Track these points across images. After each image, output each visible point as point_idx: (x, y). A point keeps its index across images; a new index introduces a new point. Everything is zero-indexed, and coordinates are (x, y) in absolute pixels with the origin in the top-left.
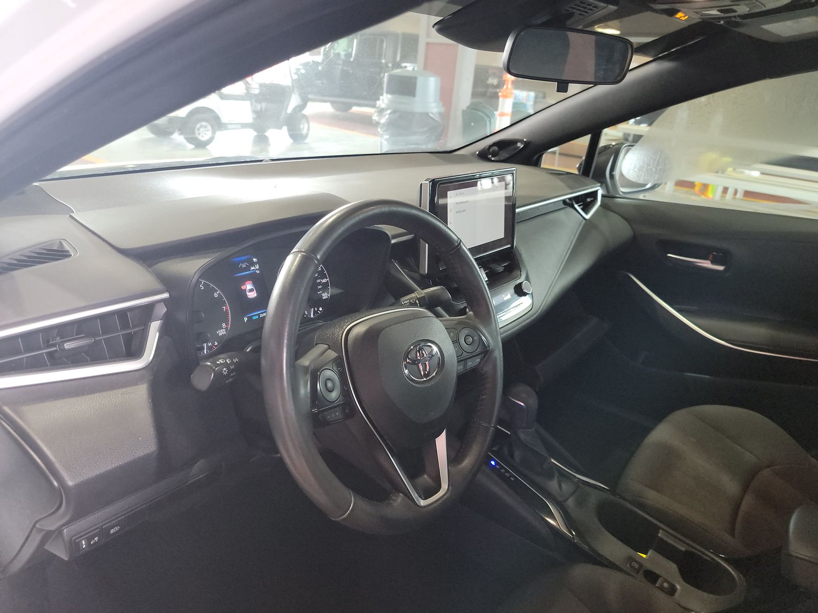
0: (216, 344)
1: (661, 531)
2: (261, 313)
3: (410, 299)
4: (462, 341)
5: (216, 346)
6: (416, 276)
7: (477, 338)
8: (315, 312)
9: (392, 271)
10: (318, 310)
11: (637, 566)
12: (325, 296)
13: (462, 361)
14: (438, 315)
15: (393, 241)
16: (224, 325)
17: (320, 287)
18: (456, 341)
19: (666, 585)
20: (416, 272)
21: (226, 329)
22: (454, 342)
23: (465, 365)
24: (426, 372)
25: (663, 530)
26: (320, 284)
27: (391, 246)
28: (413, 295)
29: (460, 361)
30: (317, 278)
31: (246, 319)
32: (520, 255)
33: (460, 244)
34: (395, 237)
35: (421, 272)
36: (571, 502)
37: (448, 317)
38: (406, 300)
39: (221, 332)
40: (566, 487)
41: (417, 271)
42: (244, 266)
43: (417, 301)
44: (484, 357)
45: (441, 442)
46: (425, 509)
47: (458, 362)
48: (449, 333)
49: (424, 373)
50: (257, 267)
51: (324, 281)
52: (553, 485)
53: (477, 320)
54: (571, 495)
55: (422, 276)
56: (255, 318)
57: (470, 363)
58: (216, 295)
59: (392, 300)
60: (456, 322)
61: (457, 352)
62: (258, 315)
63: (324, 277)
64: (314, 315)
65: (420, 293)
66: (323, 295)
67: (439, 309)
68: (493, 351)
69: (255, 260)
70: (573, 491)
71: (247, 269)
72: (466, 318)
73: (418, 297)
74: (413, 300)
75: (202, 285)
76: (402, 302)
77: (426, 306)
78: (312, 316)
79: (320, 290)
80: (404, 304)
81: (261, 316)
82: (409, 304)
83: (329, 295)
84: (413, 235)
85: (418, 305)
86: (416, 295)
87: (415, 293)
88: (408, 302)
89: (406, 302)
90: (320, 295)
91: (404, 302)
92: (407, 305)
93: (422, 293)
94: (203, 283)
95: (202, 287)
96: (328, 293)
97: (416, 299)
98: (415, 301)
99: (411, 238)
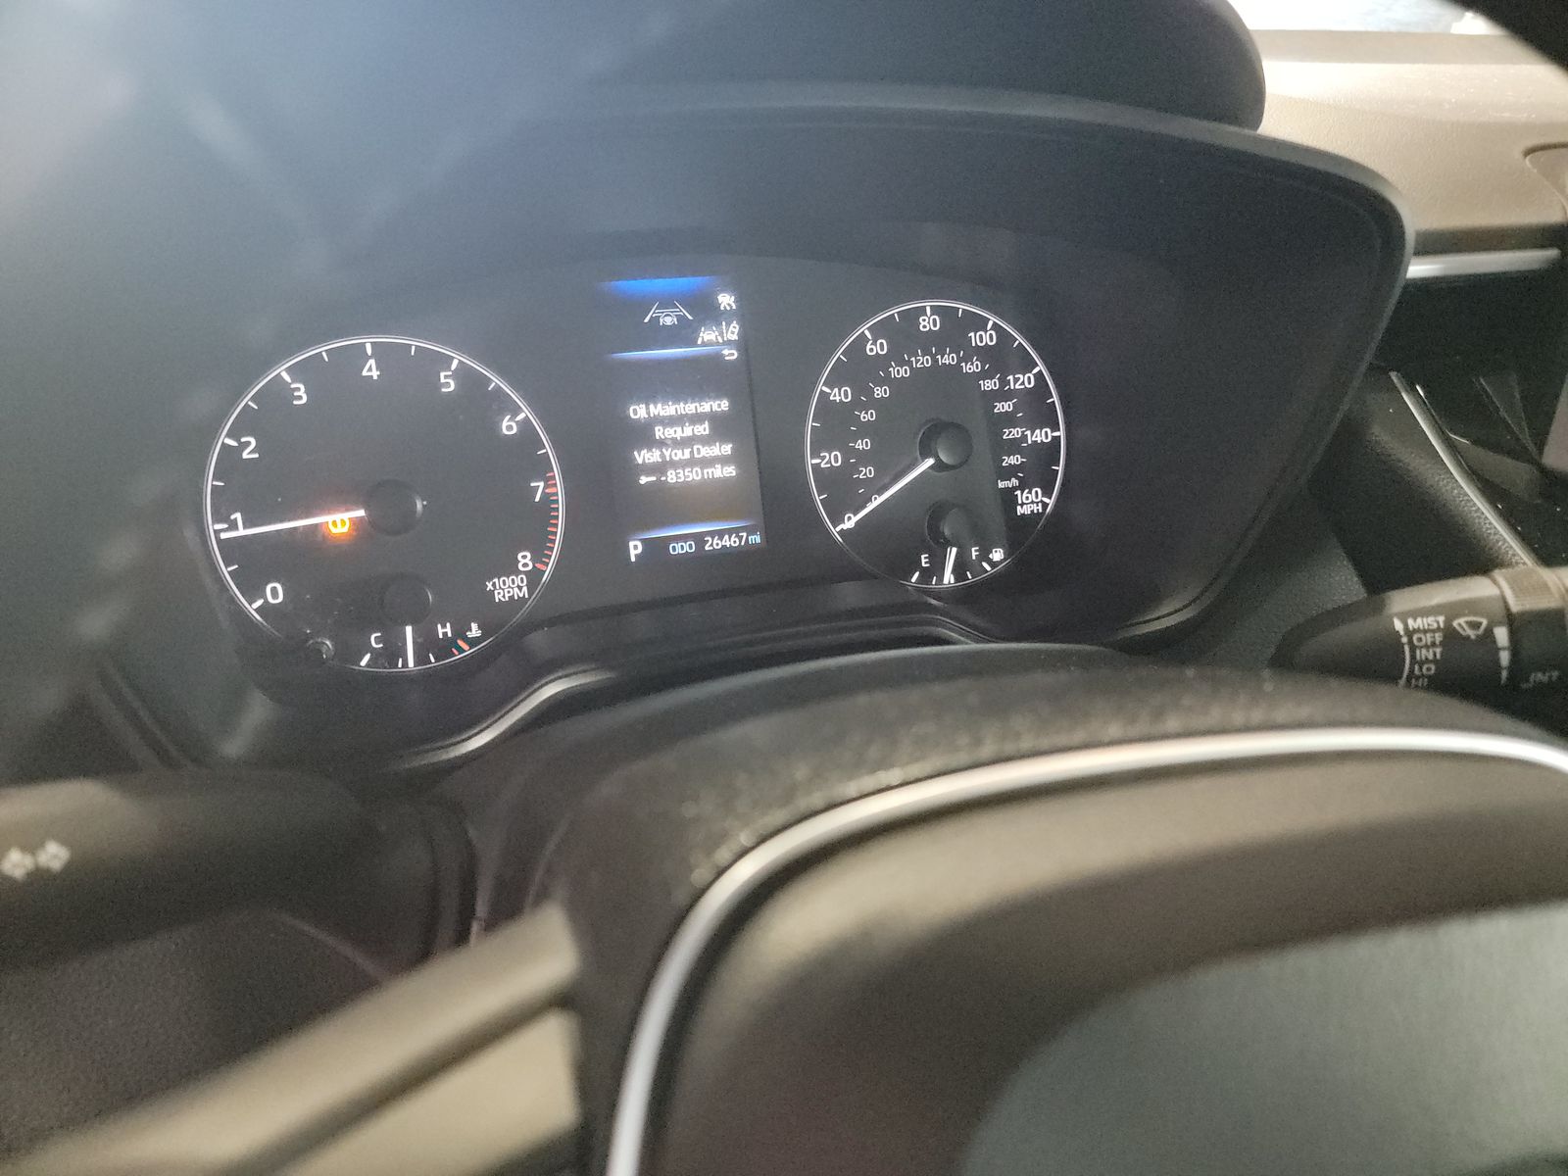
0: (475, 631)
2: (712, 534)
3: (1452, 610)
5: (472, 642)
6: (1516, 474)
8: (964, 563)
9: (1380, 435)
10: (984, 555)
12: (1031, 502)
15: (1419, 269)
16: (525, 560)
17: (1014, 460)
20: (1518, 453)
21: (534, 577)
26: (1014, 446)
27: (1397, 292)
28: (1478, 588)
30: (1009, 420)
31: (635, 548)
34: (1435, 244)
38: (1425, 612)
39: (507, 589)
41: (1529, 453)
42: (668, 321)
43: (1502, 635)
50: (733, 332)
51: (1041, 436)
56: (679, 549)
58: (508, 426)
59: (1343, 583)
62: (699, 539)
63: (1046, 418)
65: (1533, 583)
66: (1021, 496)
69: (726, 300)
71: (683, 334)
73: (1515, 606)
74: (1475, 626)
75: (450, 373)
76: (1398, 626)
77: (1555, 674)
78: (949, 577)
79: (1009, 472)
80: (1405, 640)
81: (713, 544)
82: (1438, 650)
83: (1051, 502)
84: (1552, 253)
85: (1505, 658)
86: (1500, 587)
87: (1497, 574)
88: (1438, 637)
89: (1425, 632)
90: (1009, 493)
91: (1410, 622)
92: (1427, 647)
93: (1550, 584)
94: (455, 364)
95: (447, 385)
96: (1048, 493)
97: (1500, 624)
98: (1489, 632)
99: (1535, 266)
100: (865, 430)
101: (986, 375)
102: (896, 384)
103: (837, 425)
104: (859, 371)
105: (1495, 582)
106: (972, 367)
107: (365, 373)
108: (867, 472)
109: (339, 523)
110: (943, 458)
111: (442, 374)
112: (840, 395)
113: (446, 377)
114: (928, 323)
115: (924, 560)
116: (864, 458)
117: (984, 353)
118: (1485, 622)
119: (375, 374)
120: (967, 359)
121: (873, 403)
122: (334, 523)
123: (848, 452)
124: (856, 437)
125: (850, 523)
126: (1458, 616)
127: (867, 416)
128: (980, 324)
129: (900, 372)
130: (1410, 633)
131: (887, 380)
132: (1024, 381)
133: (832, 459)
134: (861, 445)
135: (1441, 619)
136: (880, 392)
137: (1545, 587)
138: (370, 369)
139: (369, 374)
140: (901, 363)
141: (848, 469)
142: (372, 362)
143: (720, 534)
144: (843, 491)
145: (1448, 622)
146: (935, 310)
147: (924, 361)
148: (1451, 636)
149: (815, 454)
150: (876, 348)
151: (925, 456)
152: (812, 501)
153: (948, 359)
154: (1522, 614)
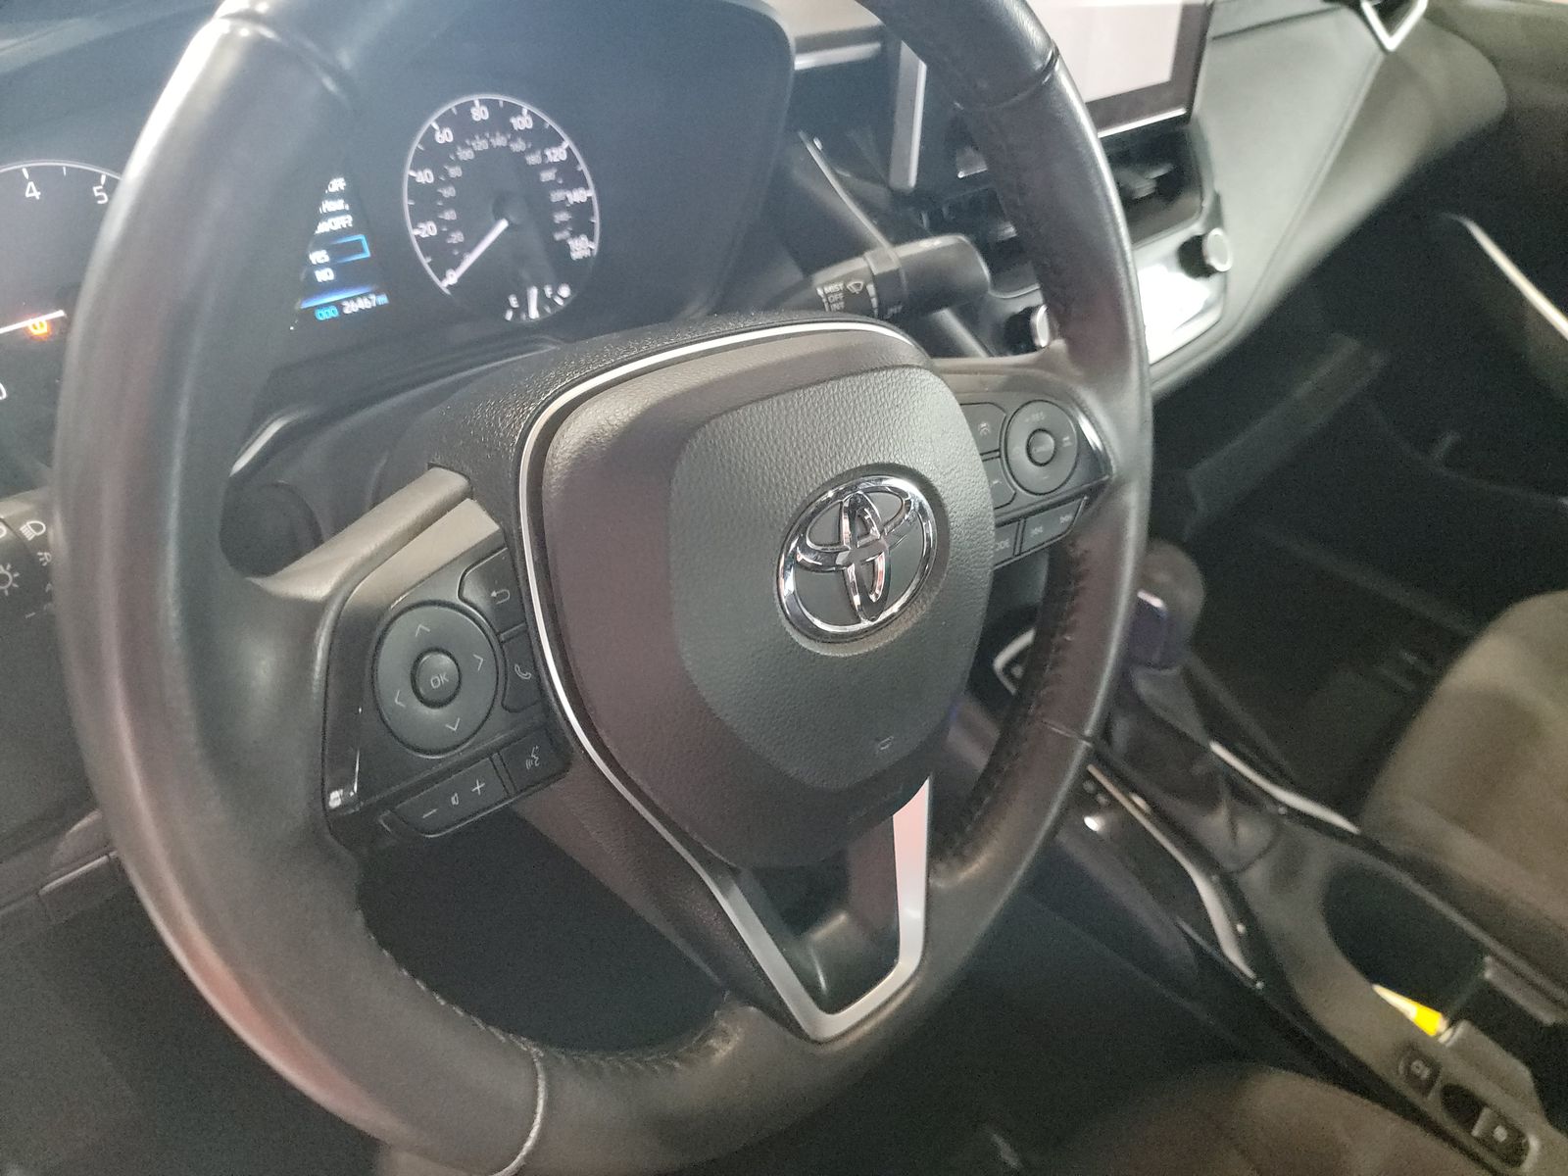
1: (1488, 959)
2: (348, 299)
3: (846, 278)
4: (1018, 451)
6: (877, 193)
7: (1071, 440)
8: (543, 300)
9: (798, 175)
10: (555, 293)
11: (1426, 1073)
12: (581, 248)
13: (1009, 522)
14: (937, 345)
15: (802, 62)
17: (563, 216)
18: (994, 453)
19: (1501, 1134)
20: (875, 180)
22: (987, 455)
23: (1020, 538)
24: (873, 597)
25: (1494, 955)
26: (562, 205)
27: (792, 76)
28: (858, 264)
29: (1005, 524)
30: (553, 185)
32: (1205, 143)
33: (1050, 67)
34: (809, 45)
35: (895, 181)
36: (1256, 878)
37: (980, 357)
38: (832, 282)
40: (1250, 833)
41: (880, 179)
43: (871, 289)
44: (1088, 504)
45: (912, 823)
46: (838, 1046)
47: (998, 526)
48: (973, 423)
49: (865, 600)
51: (578, 196)
52: (1214, 826)
53: (1077, 373)
54: (1260, 856)
55: (900, 197)
56: (324, 315)
57: (1037, 531)
59: (791, 274)
60: (1000, 379)
61: (995, 491)
62: (338, 305)
63: (579, 182)
64: (540, 309)
65: (887, 257)
66: (574, 244)
67: (947, 318)
68: (1120, 485)
70: (1266, 845)
72: (1035, 365)
73: (876, 272)
74: (858, 285)
75: (101, 187)
76: (820, 292)
77: (900, 308)
78: (534, 314)
79: (562, 226)
80: (824, 300)
81: (350, 308)
82: (842, 303)
83: (594, 246)
84: (877, 46)
85: (874, 302)
86: (868, 263)
87: (867, 254)
88: (841, 295)
89: (833, 293)
90: (564, 245)
91: (826, 289)
92: (835, 302)
93: (891, 256)
94: (103, 180)
95: (101, 198)
96: (591, 238)
97: (869, 282)
98: (865, 287)
99: (869, 56)
100: (450, 203)
101: (530, 151)
102: (464, 164)
103: (427, 203)
104: (434, 156)
105: (865, 259)
106: (519, 146)
107: (28, 195)
108: (457, 237)
109: (38, 325)
110: (512, 219)
111: (95, 189)
112: (425, 177)
113: (99, 191)
114: (480, 113)
115: (513, 301)
116: (453, 226)
117: (524, 134)
118: (862, 283)
119: (37, 194)
120: (513, 139)
121: (450, 181)
122: (34, 326)
123: (440, 223)
124: (442, 209)
125: (452, 278)
126: (850, 280)
127: (449, 192)
128: (517, 111)
129: (466, 155)
130: (826, 295)
131: (458, 162)
132: (557, 154)
133: (429, 229)
134: (450, 215)
135: (841, 285)
136: (455, 172)
137: (889, 258)
138: (31, 191)
139: (31, 195)
140: (465, 146)
141: (442, 236)
142: (31, 184)
143: (354, 299)
144: (444, 255)
145: (845, 285)
146: (483, 102)
147: (481, 145)
148: (846, 292)
149: (415, 226)
150: (445, 136)
151: (498, 217)
152: (420, 264)
153: (500, 141)
154: (879, 275)
